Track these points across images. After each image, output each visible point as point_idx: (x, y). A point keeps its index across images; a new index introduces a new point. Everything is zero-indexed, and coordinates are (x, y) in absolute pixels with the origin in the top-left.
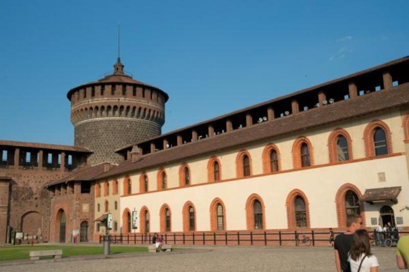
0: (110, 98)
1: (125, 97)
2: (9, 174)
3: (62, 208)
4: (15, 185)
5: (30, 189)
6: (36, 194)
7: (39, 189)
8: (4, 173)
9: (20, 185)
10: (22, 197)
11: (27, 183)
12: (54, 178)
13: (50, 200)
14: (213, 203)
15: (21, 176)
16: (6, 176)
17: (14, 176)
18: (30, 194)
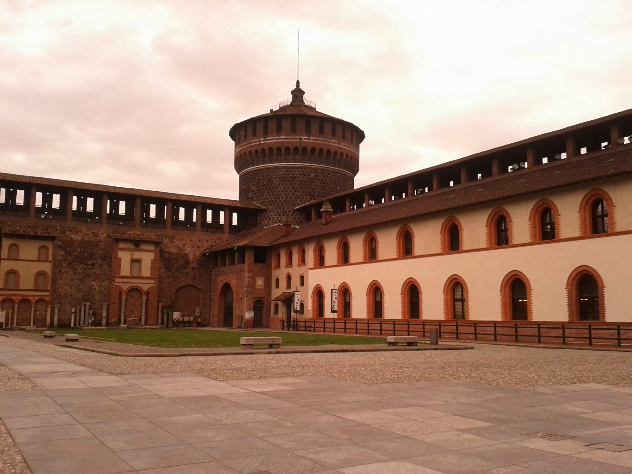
0: (288, 137)
1: (309, 136)
2: (159, 235)
3: (228, 282)
4: (167, 250)
5: (185, 256)
6: (193, 262)
7: (196, 256)
8: (153, 234)
9: (174, 250)
10: (176, 265)
11: (181, 248)
12: (215, 242)
13: (211, 271)
14: (449, 281)
15: (174, 239)
16: (156, 237)
17: (166, 238)
18: (185, 262)
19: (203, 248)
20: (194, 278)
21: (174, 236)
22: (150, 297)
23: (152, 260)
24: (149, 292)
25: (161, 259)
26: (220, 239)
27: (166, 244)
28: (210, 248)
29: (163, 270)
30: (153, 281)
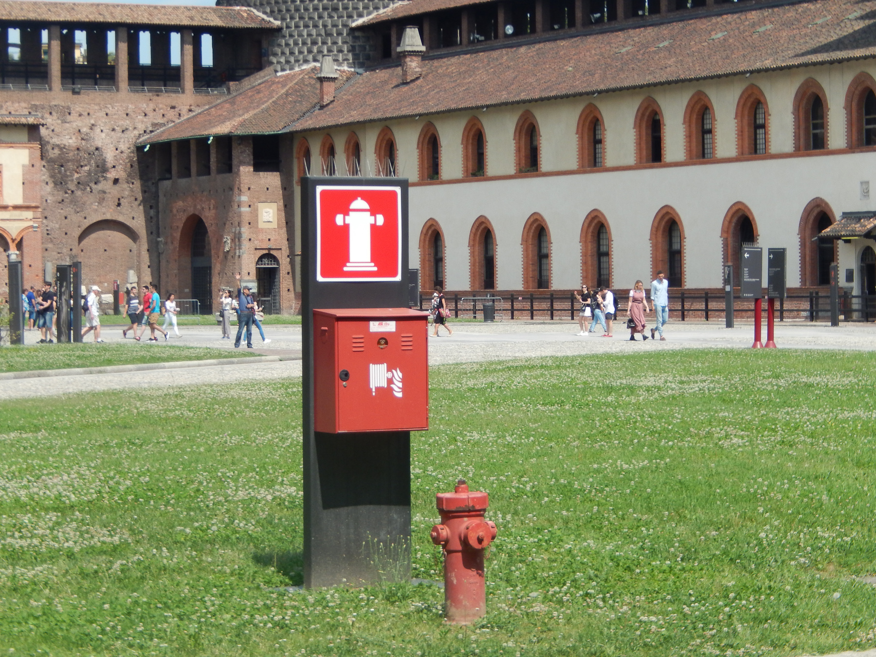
2: (35, 107)
3: (197, 213)
4: (55, 140)
5: (96, 153)
6: (114, 167)
7: (122, 152)
8: (23, 105)
9: (70, 141)
10: (76, 176)
11: (87, 134)
12: (163, 115)
13: (156, 185)
14: (588, 221)
15: (70, 114)
16: (30, 113)
17: (51, 113)
18: (98, 166)
19: (136, 132)
20: (119, 205)
21: (69, 108)
22: (25, 249)
23: (23, 166)
24: (22, 239)
25: (44, 163)
26: (173, 107)
27: (52, 128)
28: (151, 132)
29: (49, 188)
30: (29, 214)
